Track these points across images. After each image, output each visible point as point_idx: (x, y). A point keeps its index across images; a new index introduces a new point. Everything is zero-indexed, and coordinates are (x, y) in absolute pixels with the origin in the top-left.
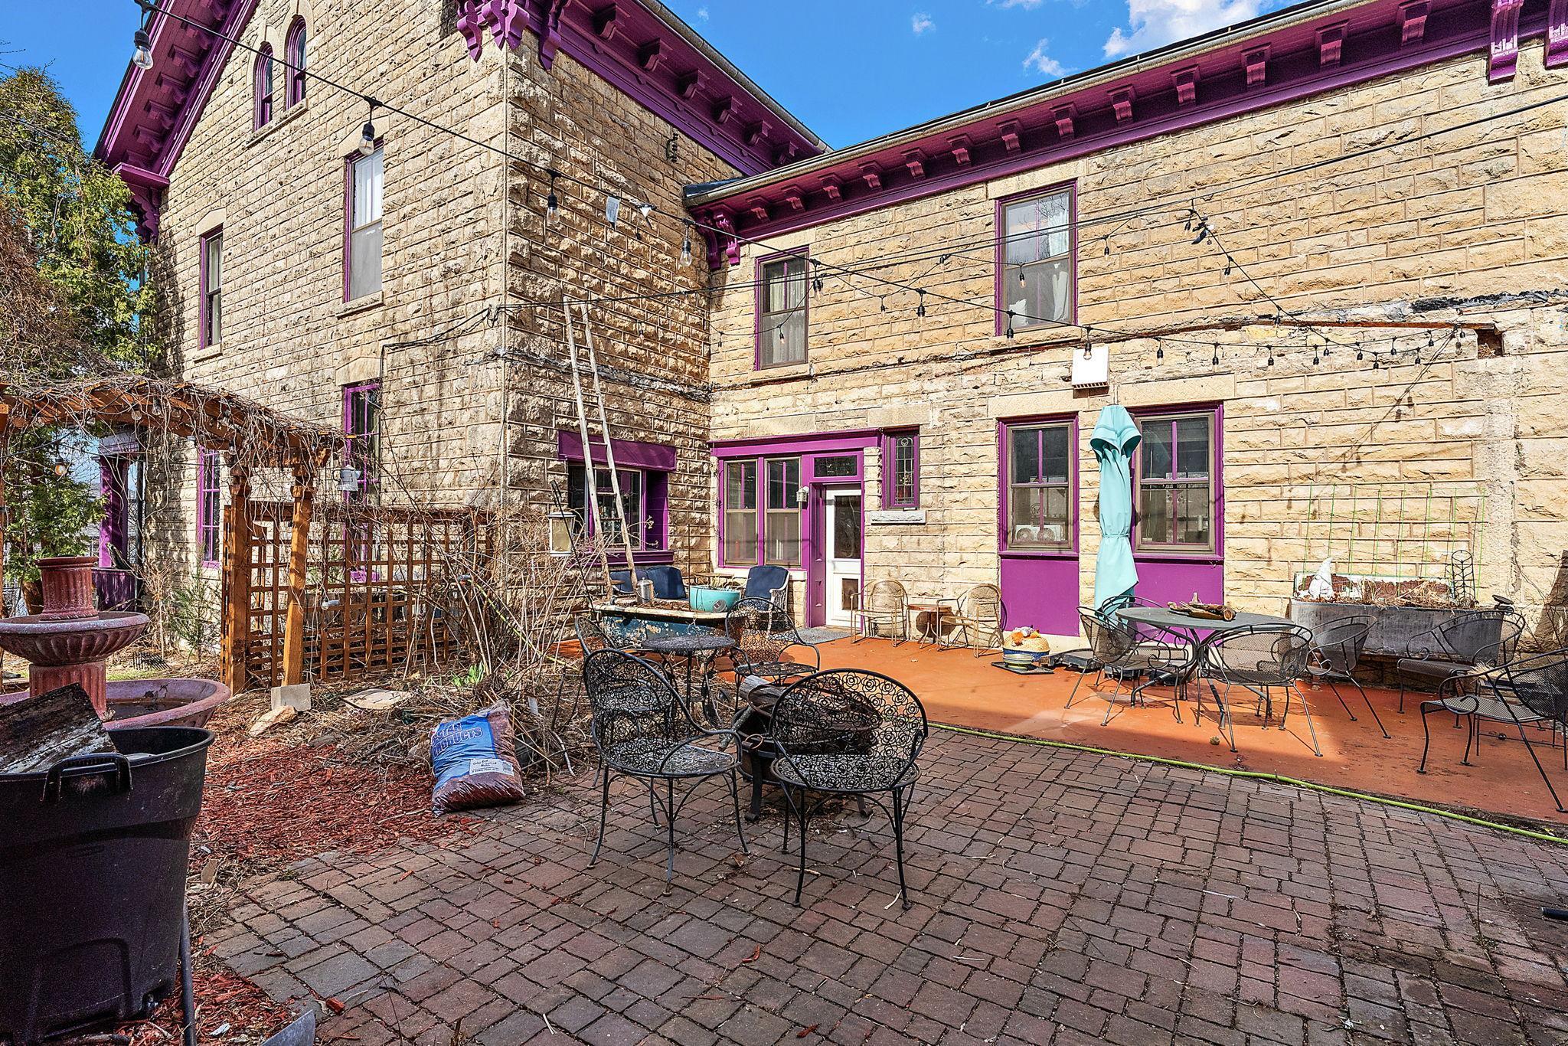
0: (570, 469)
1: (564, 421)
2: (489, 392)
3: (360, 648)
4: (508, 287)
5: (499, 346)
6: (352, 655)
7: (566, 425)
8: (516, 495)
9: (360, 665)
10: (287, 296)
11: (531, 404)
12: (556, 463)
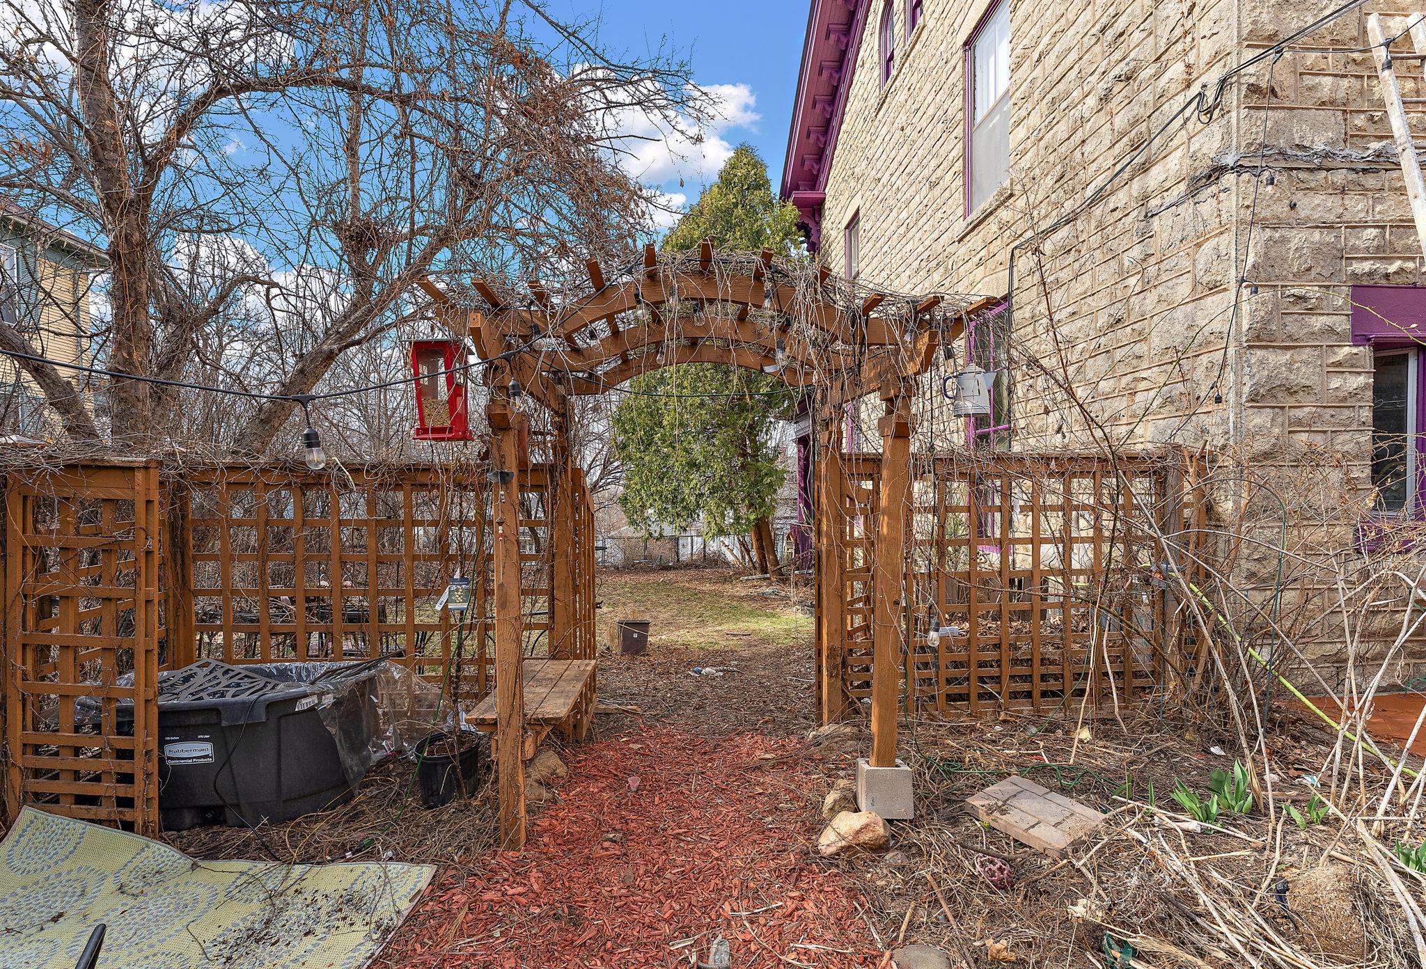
0: (1380, 363)
1: (1367, 266)
2: (1199, 245)
3: (994, 671)
4: (1245, 33)
5: (1223, 152)
6: (982, 680)
7: (1371, 274)
8: (1259, 419)
9: (991, 696)
10: (909, 247)
11: (1293, 245)
12: (1346, 350)
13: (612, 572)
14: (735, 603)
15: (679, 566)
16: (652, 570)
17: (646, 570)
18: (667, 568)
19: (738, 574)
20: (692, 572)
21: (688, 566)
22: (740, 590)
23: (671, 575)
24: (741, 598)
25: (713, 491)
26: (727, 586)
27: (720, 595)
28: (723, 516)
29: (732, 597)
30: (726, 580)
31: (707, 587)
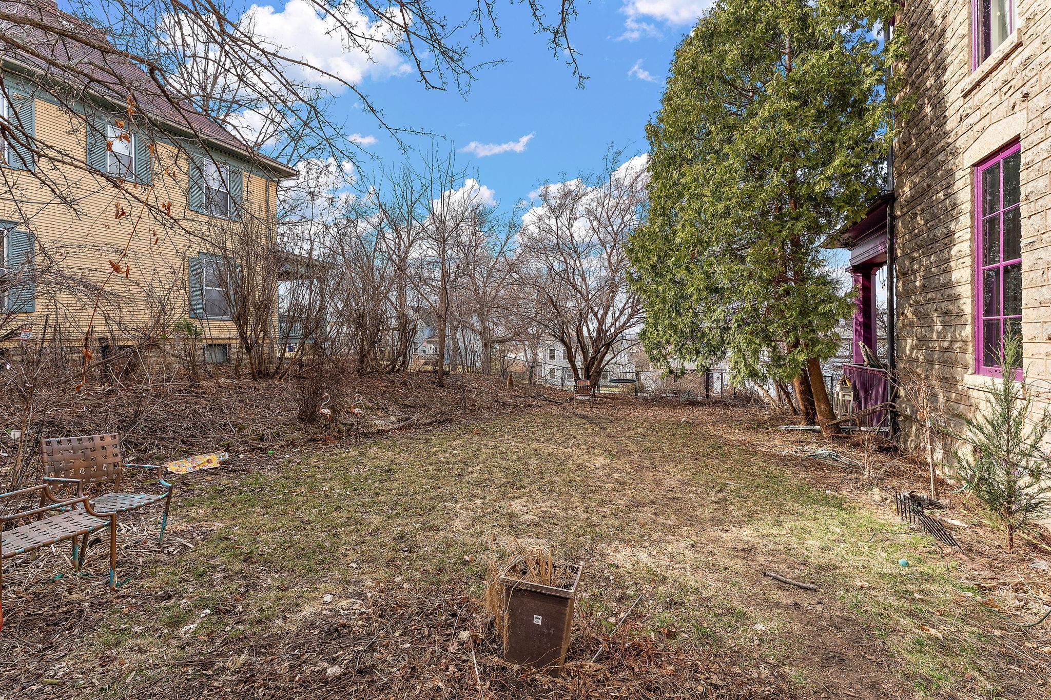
13: (640, 404)
14: (773, 468)
15: (709, 402)
16: (681, 405)
17: (673, 404)
18: (694, 403)
19: (776, 420)
20: (721, 410)
21: (717, 403)
22: (780, 445)
23: (696, 412)
24: (783, 459)
25: (742, 323)
26: (762, 436)
27: (750, 450)
28: (756, 352)
29: (769, 457)
30: (759, 426)
31: (735, 435)
